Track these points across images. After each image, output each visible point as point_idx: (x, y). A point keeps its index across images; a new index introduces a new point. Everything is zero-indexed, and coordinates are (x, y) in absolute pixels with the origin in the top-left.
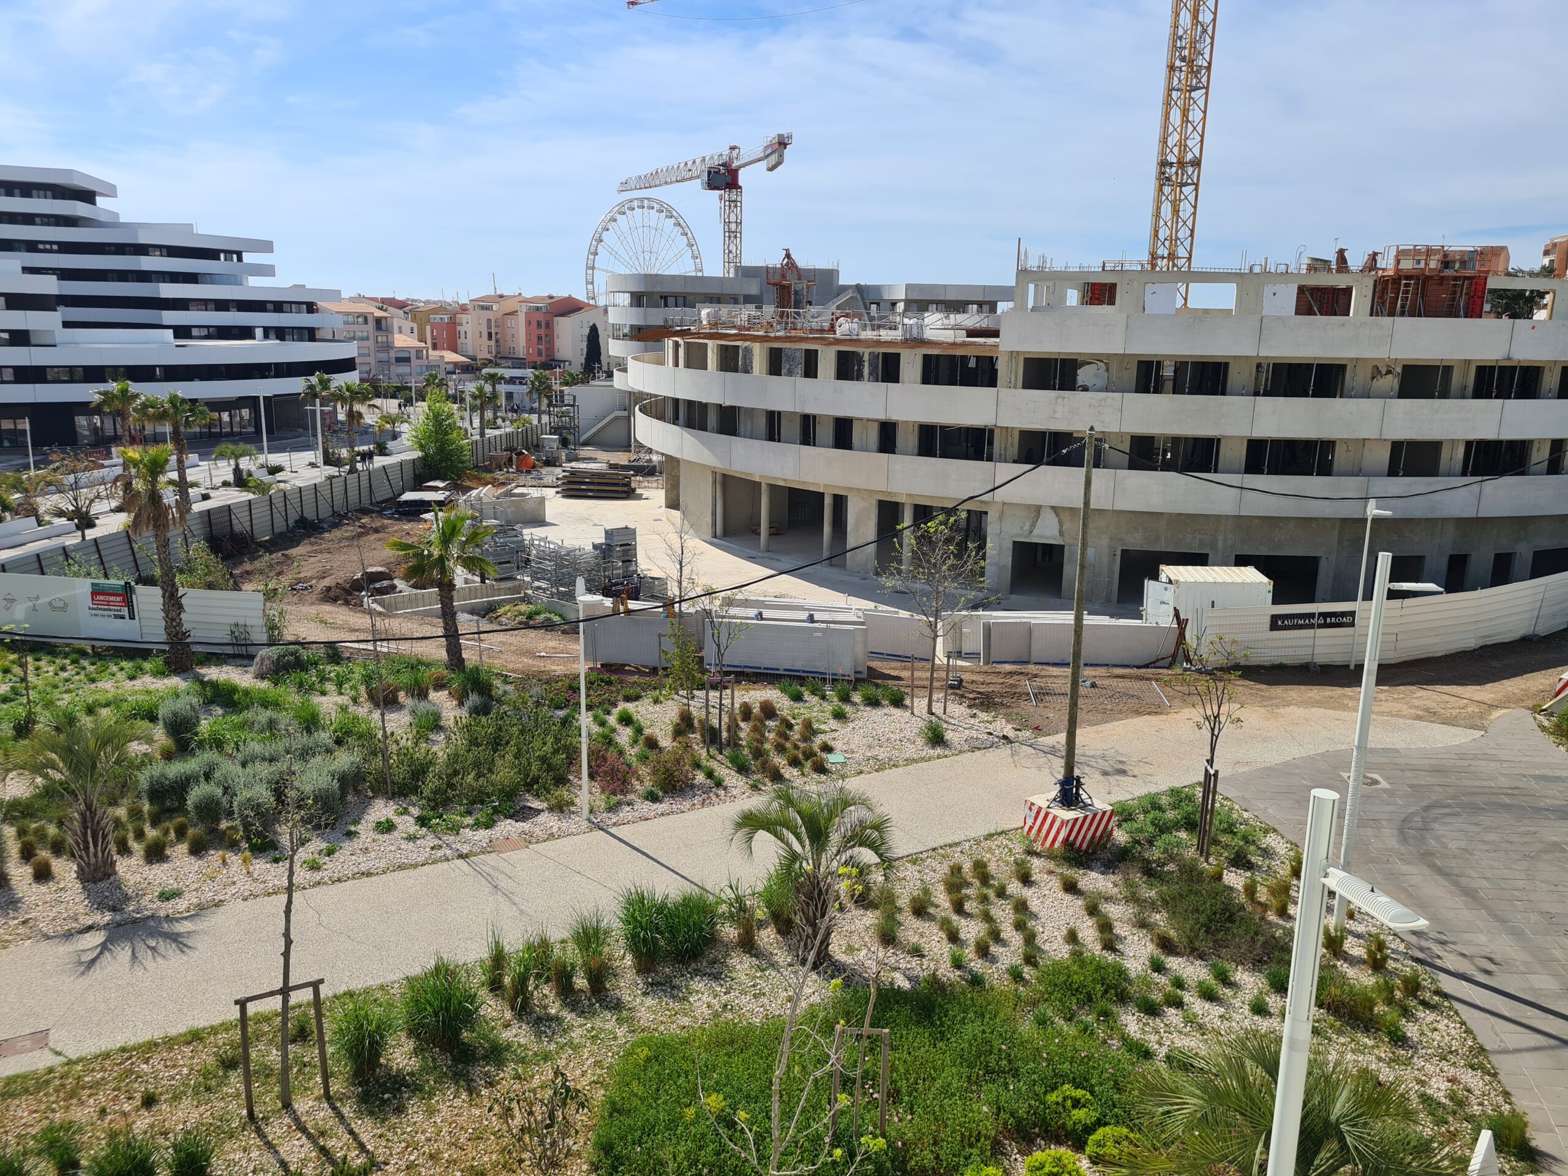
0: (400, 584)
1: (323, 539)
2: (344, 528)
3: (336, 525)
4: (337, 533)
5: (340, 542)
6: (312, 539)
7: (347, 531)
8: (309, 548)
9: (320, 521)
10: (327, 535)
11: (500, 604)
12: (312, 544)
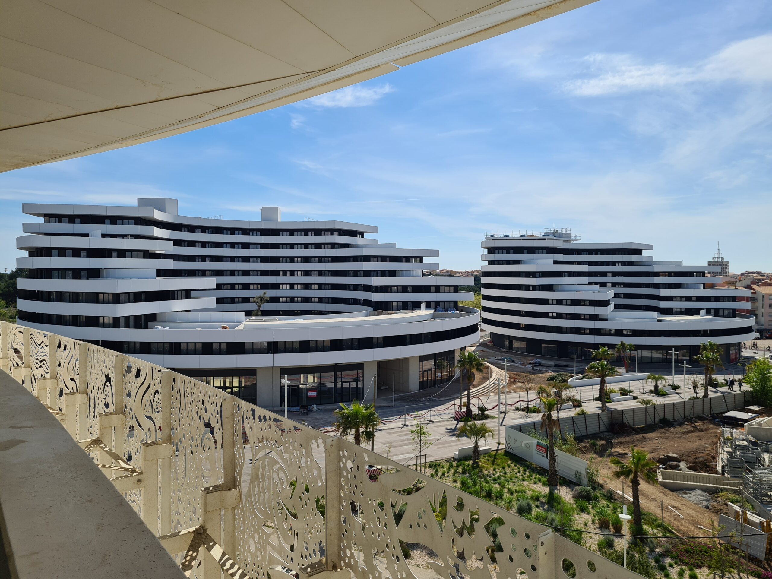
0: (682, 465)
1: (668, 431)
2: (684, 426)
3: (681, 424)
4: (678, 429)
5: (677, 434)
6: (663, 430)
7: (685, 428)
8: (658, 435)
9: (675, 421)
10: (672, 429)
11: (722, 490)
12: (661, 433)
